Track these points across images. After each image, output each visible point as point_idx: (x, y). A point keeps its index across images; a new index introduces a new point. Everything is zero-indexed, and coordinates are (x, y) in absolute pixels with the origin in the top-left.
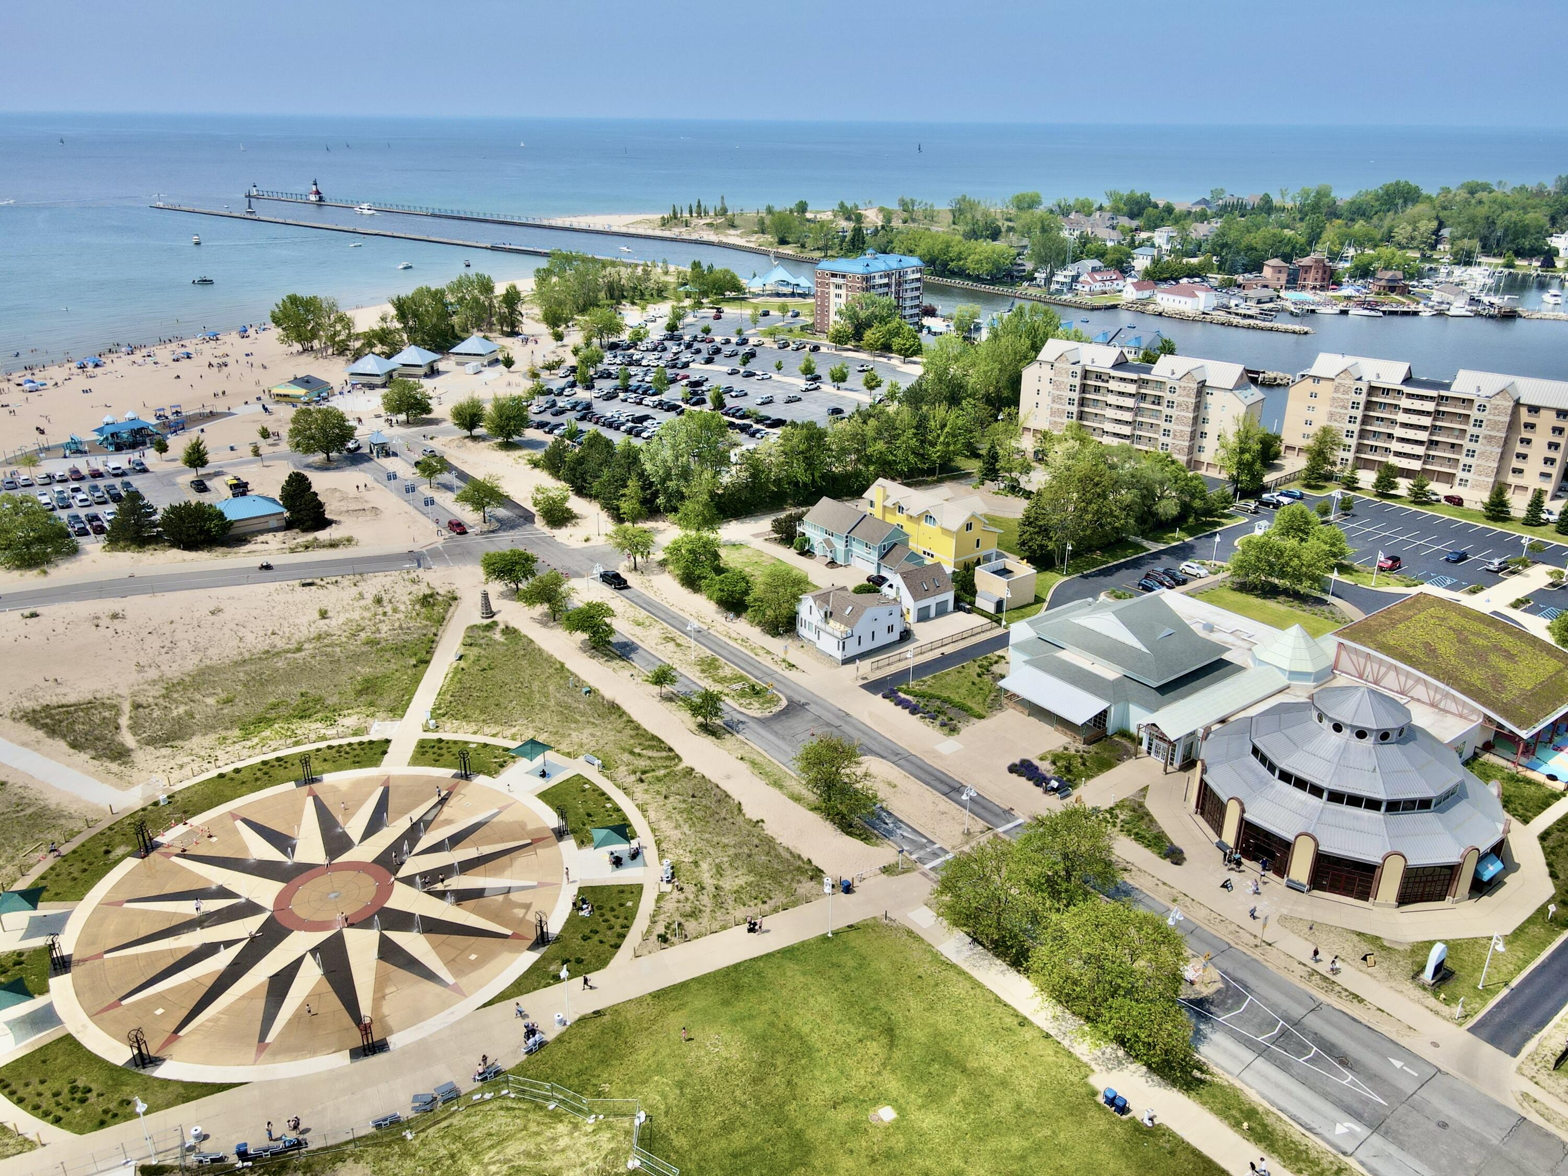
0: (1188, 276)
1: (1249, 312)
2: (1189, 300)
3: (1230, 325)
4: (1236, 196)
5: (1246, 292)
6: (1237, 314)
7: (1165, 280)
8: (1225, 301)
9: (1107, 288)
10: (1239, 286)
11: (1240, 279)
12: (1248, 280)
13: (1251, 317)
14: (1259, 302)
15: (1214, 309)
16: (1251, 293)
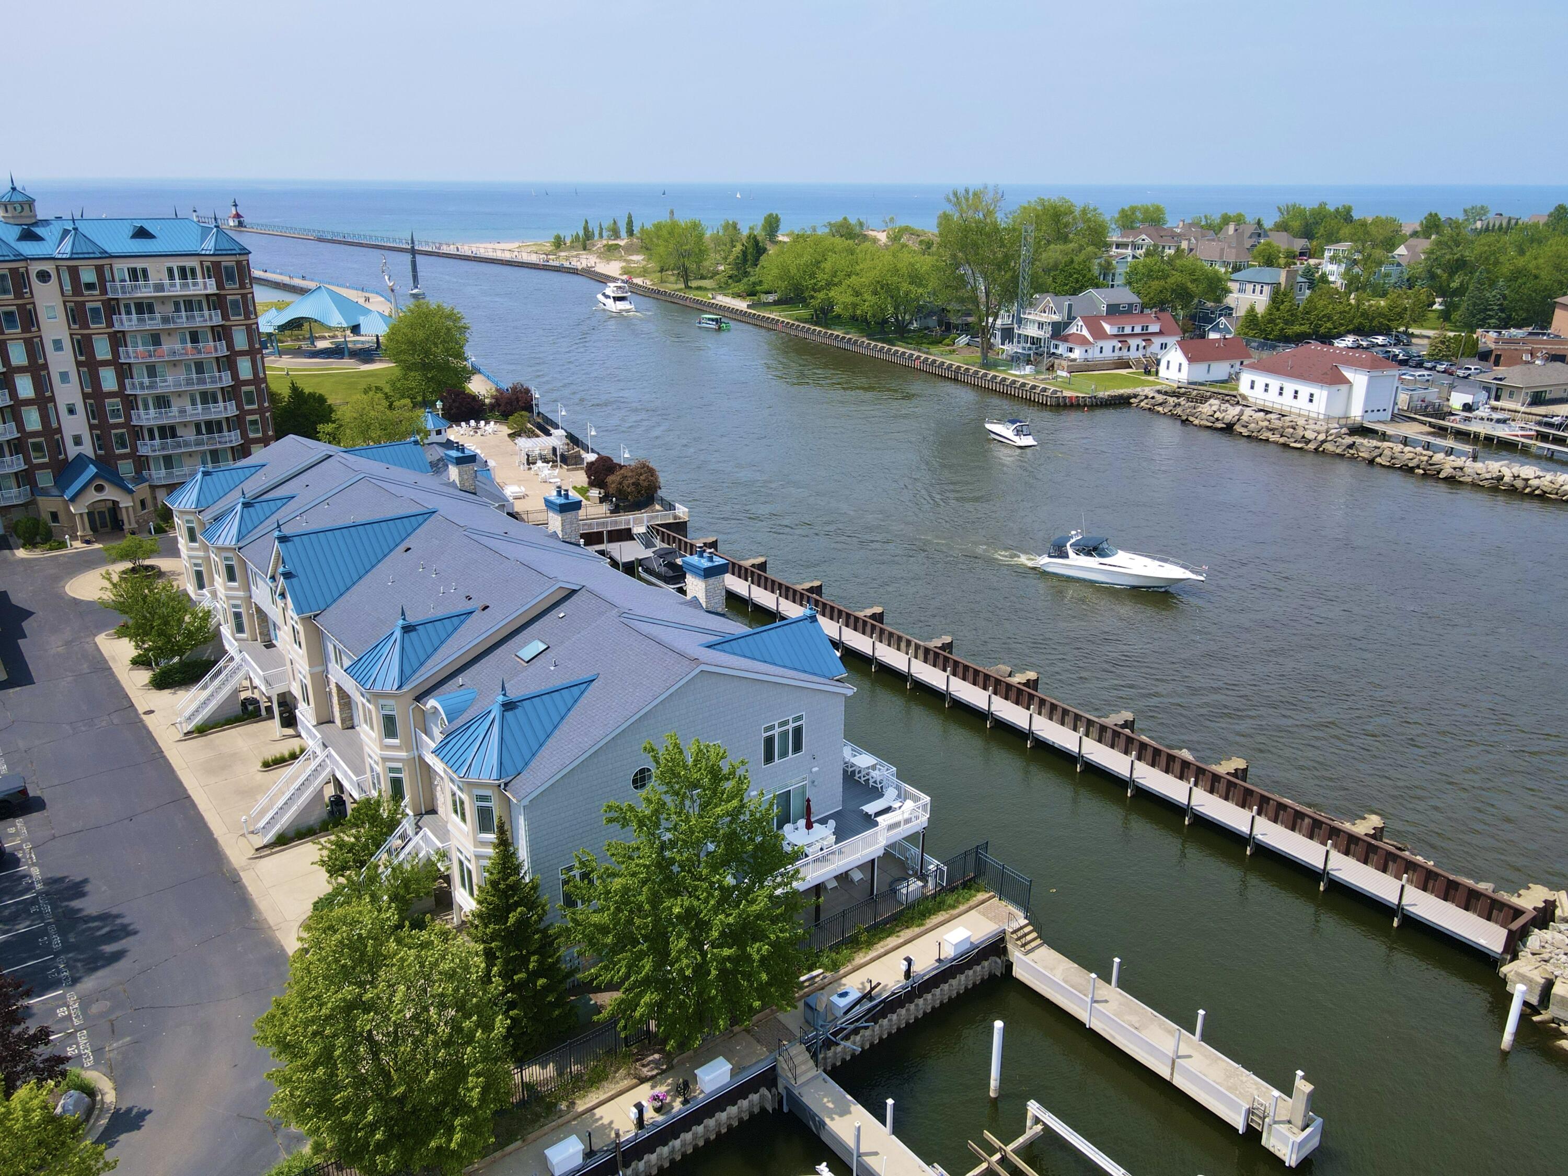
0: (1359, 331)
1: (1502, 432)
2: (1322, 394)
3: (1431, 475)
4: (1506, 215)
5: (1500, 371)
6: (1462, 435)
7: (1300, 339)
8: (1433, 395)
9: (1133, 355)
10: (1484, 356)
11: (1488, 338)
12: (1511, 341)
13: (1506, 447)
14: (1538, 399)
15: (1398, 417)
16: (1512, 375)
